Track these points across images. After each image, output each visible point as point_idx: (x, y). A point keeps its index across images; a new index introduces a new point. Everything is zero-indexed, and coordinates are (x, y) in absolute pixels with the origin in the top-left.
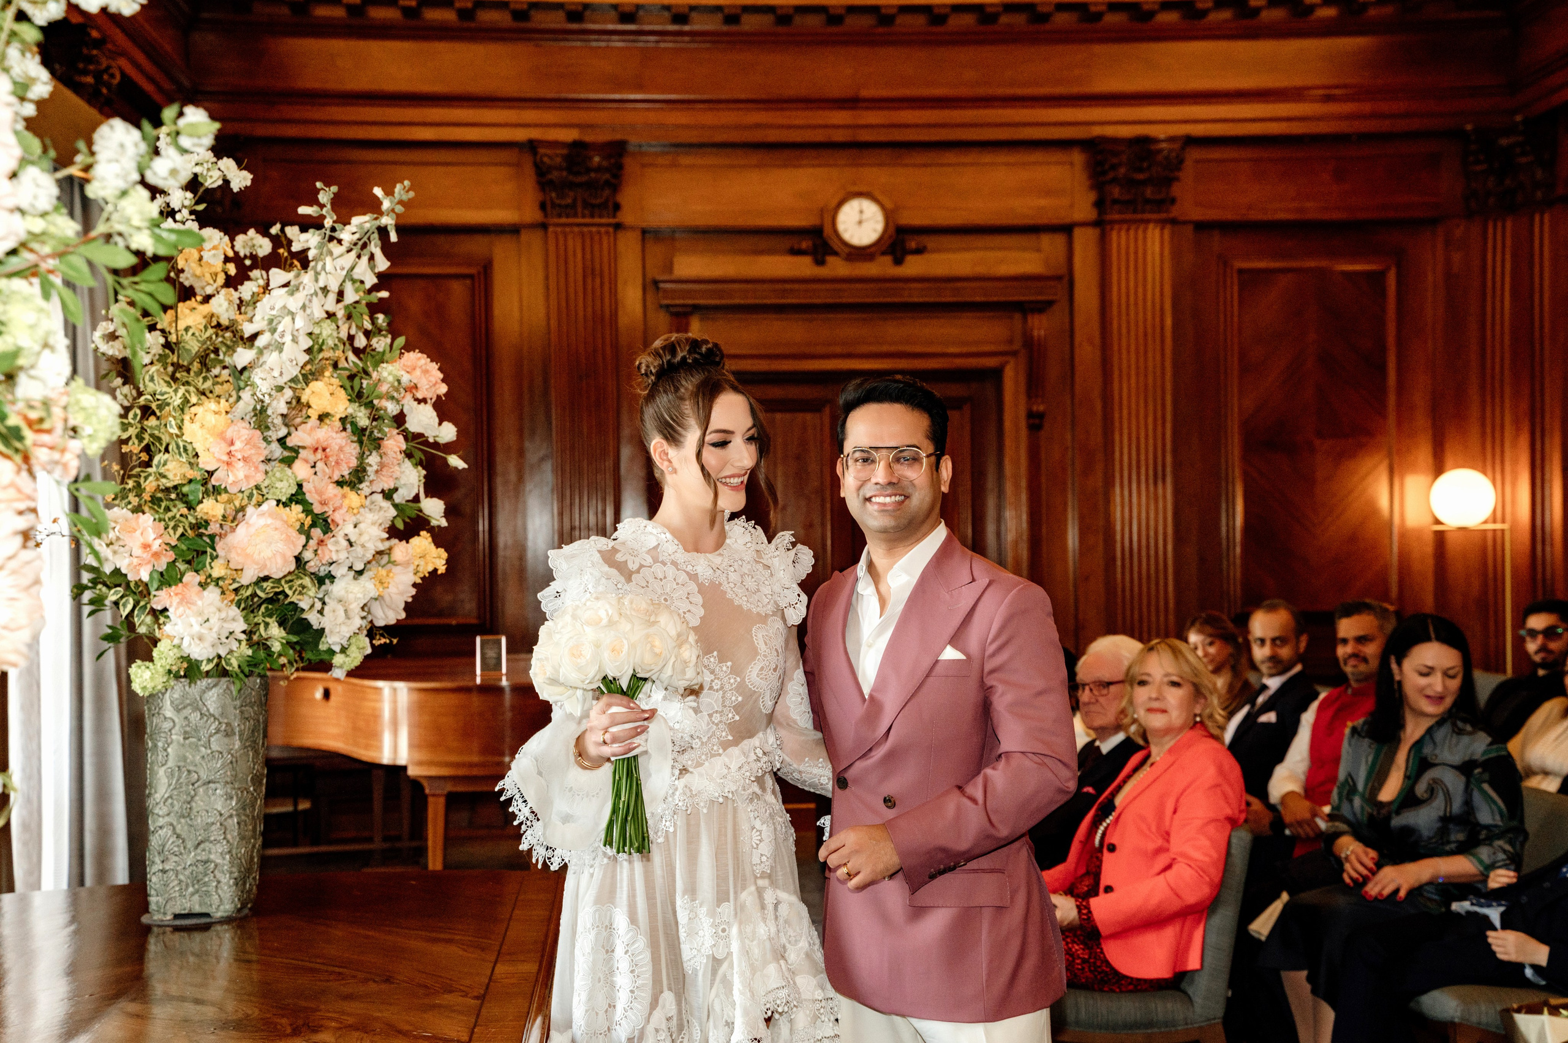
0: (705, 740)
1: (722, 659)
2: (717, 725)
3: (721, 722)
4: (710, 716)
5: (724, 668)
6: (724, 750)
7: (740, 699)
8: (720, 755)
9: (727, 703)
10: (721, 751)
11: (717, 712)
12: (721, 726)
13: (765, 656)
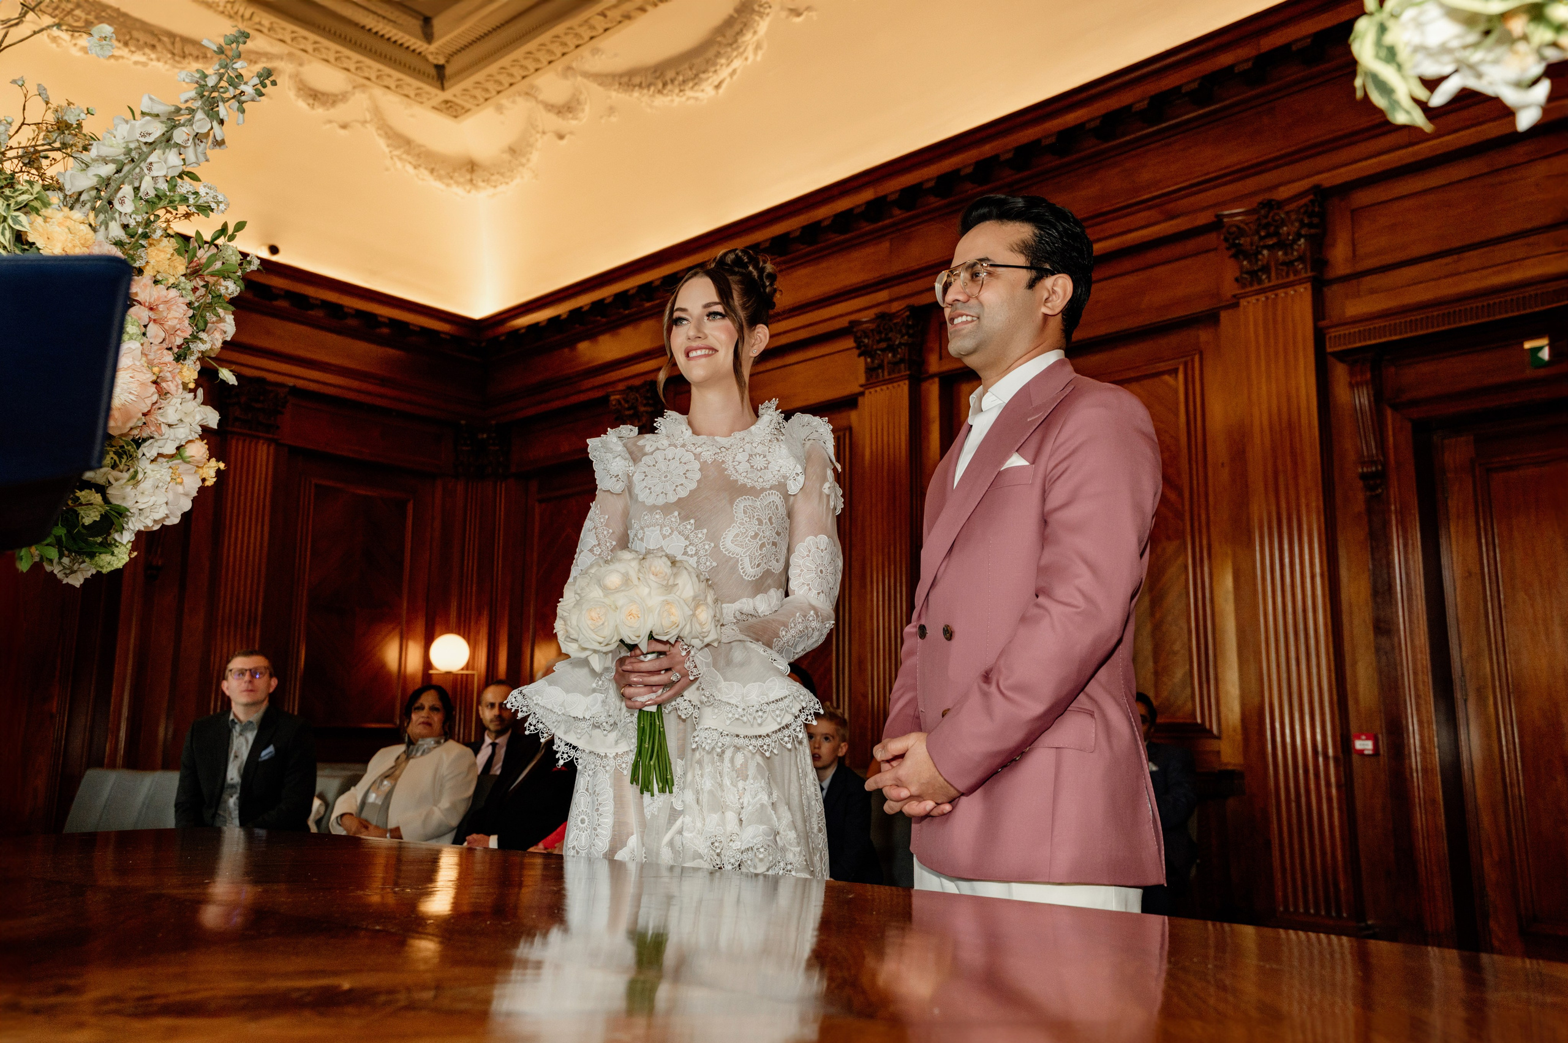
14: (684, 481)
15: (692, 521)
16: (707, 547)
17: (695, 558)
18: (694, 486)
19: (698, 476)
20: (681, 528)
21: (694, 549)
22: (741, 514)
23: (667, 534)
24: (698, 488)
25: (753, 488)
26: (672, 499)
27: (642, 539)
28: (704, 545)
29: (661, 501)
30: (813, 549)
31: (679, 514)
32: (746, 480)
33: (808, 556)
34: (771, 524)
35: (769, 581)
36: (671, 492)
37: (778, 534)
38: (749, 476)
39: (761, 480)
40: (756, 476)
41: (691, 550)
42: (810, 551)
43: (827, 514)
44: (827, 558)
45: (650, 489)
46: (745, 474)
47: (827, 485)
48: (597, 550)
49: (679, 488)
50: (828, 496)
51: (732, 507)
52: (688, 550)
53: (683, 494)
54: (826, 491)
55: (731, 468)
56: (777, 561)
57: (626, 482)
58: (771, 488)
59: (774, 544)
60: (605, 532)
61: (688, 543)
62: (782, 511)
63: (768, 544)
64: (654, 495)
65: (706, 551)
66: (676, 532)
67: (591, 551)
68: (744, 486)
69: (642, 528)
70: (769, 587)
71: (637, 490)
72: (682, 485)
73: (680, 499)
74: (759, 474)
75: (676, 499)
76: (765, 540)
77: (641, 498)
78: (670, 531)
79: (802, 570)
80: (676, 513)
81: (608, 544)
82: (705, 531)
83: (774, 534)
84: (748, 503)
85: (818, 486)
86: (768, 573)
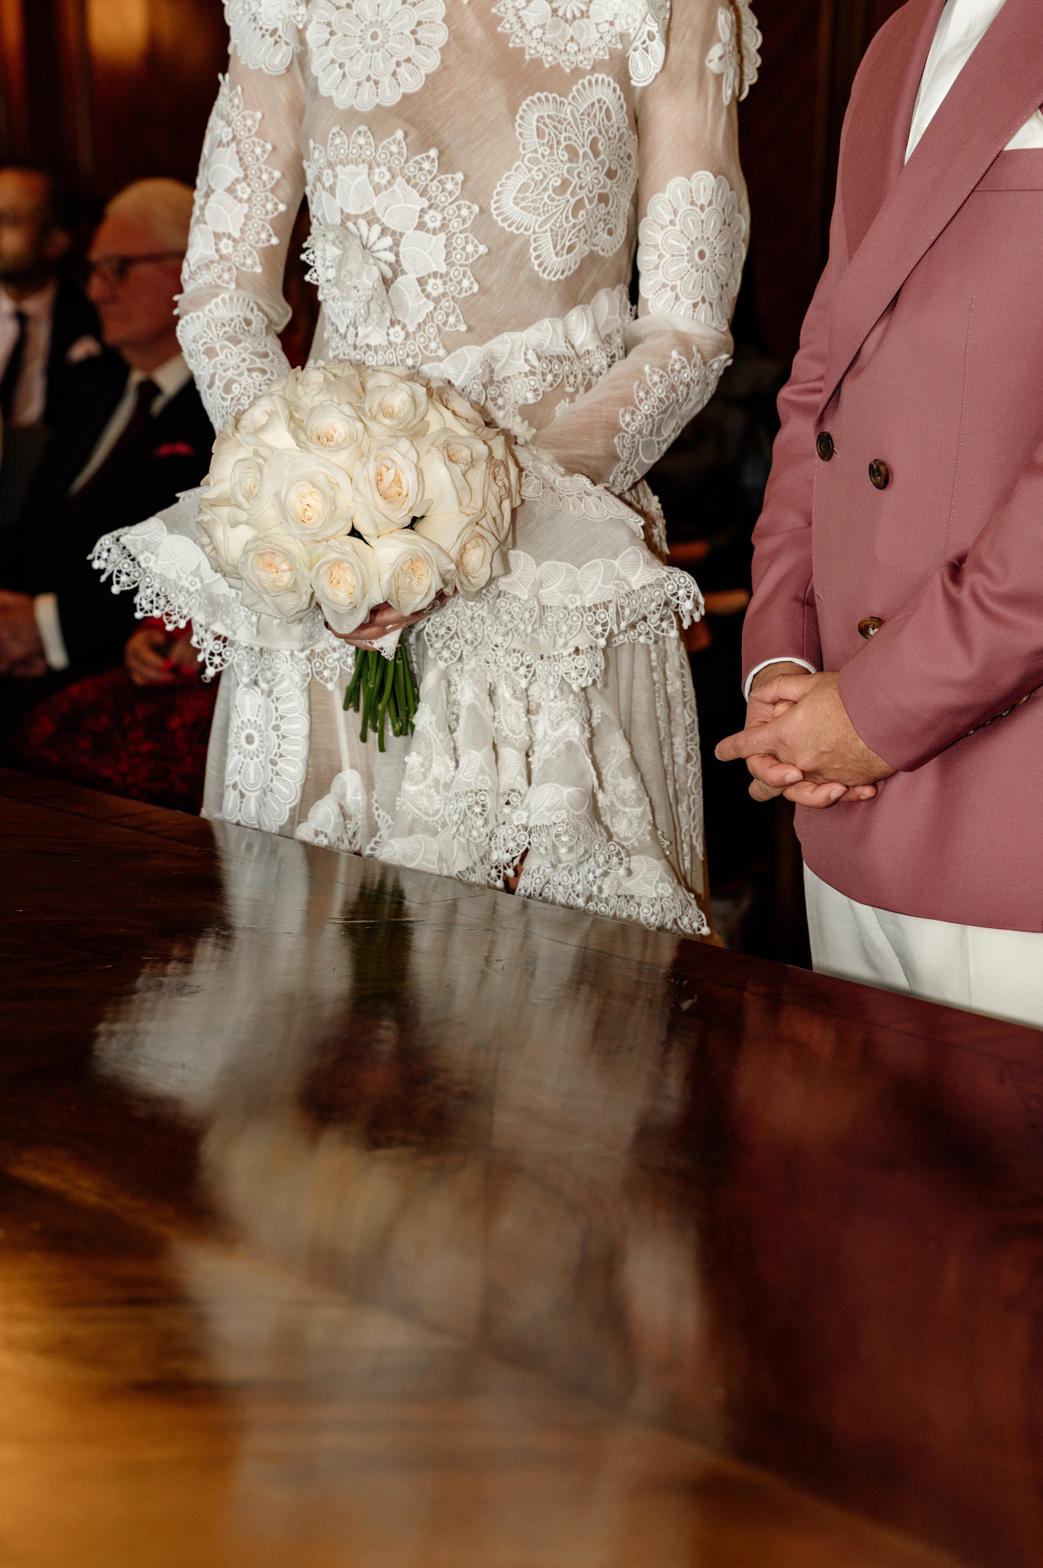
0: (411, 328)
1: (446, 165)
2: (437, 301)
3: (444, 295)
4: (422, 282)
5: (449, 186)
6: (449, 352)
7: (483, 249)
8: (440, 359)
9: (457, 257)
10: (441, 352)
11: (435, 275)
12: (444, 303)
13: (534, 161)
14: (412, 51)
15: (433, 153)
16: (464, 212)
17: (442, 236)
18: (431, 62)
19: (441, 36)
20: (411, 167)
21: (439, 217)
22: (532, 140)
23: (384, 182)
24: (444, 67)
25: (556, 68)
26: (390, 96)
27: (332, 190)
28: (459, 208)
29: (366, 101)
30: (684, 207)
31: (406, 135)
32: (541, 48)
33: (672, 223)
34: (596, 154)
35: (594, 275)
36: (386, 80)
37: (611, 174)
38: (548, 37)
39: (572, 47)
40: (563, 36)
41: (433, 219)
42: (675, 213)
43: (716, 120)
44: (713, 222)
45: (341, 66)
46: (537, 33)
47: (716, 51)
48: (243, 191)
49: (403, 70)
50: (719, 78)
51: (513, 121)
52: (427, 218)
53: (413, 84)
54: (714, 65)
55: (511, 17)
56: (610, 233)
57: (294, 44)
58: (593, 70)
59: (603, 199)
60: (258, 151)
61: (426, 204)
62: (620, 119)
63: (591, 201)
64: (351, 82)
65: (464, 221)
66: (400, 180)
67: (231, 190)
68: (537, 63)
69: (331, 165)
70: (595, 289)
71: (316, 66)
72: (408, 60)
73: (405, 97)
74: (570, 31)
75: (399, 98)
76: (583, 194)
77: (325, 86)
78: (388, 176)
79: (660, 256)
80: (400, 134)
81: (265, 177)
82: (460, 176)
83: (602, 177)
84: (548, 109)
85: (695, 55)
86: (592, 259)
